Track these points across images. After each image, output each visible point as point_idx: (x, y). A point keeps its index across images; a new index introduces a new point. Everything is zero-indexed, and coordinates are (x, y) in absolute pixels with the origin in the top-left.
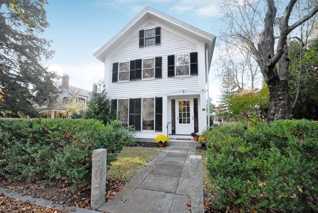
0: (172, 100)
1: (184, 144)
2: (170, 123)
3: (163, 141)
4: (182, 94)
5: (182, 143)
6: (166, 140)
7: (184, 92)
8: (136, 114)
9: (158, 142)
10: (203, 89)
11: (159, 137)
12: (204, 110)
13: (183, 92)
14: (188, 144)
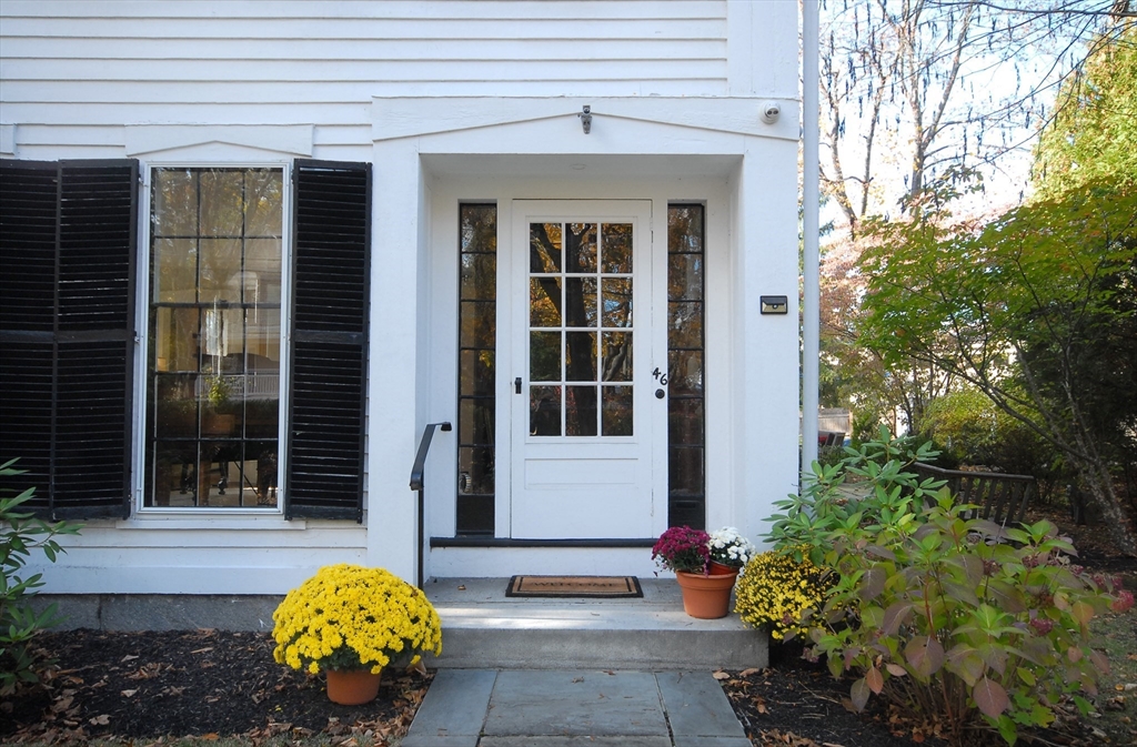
0: (463, 206)
1: (593, 649)
2: (446, 427)
3: (368, 647)
4: (570, 141)
5: (572, 647)
6: (411, 631)
7: (587, 124)
8: (71, 337)
9: (314, 668)
10: (771, 105)
11: (328, 601)
12: (774, 305)
13: (587, 119)
14: (635, 652)
